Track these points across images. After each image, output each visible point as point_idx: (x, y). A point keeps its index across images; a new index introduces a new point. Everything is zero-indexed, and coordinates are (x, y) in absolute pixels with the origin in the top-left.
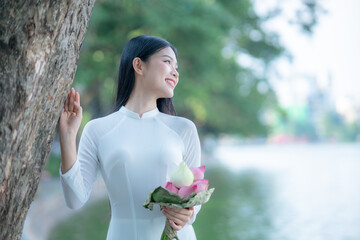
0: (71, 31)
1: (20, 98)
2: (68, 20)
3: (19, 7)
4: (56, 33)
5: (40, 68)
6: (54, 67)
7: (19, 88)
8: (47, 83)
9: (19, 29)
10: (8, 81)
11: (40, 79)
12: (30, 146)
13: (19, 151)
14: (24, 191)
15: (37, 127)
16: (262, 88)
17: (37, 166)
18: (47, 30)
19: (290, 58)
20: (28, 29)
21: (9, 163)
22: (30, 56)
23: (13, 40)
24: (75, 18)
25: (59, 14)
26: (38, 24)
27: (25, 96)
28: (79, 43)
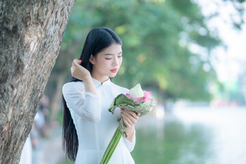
0: (56, 23)
1: (19, 67)
2: (54, 15)
3: (20, 6)
4: (45, 24)
5: (34, 47)
6: (43, 47)
7: (19, 60)
8: (39, 57)
9: (19, 20)
10: (11, 55)
11: (34, 55)
12: (26, 99)
13: (18, 103)
14: (22, 130)
15: (31, 87)
16: (206, 68)
17: (31, 114)
18: (39, 21)
19: (226, 48)
20: (25, 20)
21: (11, 111)
22: (27, 39)
23: (15, 28)
24: (59, 14)
25: (47, 11)
26: (33, 17)
27: (23, 66)
28: (62, 30)
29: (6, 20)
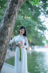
2: (12, 25)
3: (7, 24)
7: (8, 33)
13: (7, 40)
15: (9, 37)
22: (9, 29)
26: (9, 26)
29: (5, 26)
